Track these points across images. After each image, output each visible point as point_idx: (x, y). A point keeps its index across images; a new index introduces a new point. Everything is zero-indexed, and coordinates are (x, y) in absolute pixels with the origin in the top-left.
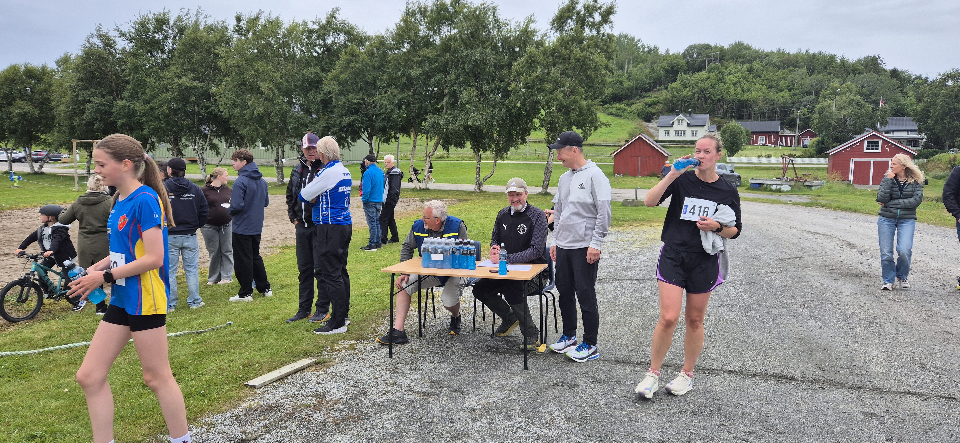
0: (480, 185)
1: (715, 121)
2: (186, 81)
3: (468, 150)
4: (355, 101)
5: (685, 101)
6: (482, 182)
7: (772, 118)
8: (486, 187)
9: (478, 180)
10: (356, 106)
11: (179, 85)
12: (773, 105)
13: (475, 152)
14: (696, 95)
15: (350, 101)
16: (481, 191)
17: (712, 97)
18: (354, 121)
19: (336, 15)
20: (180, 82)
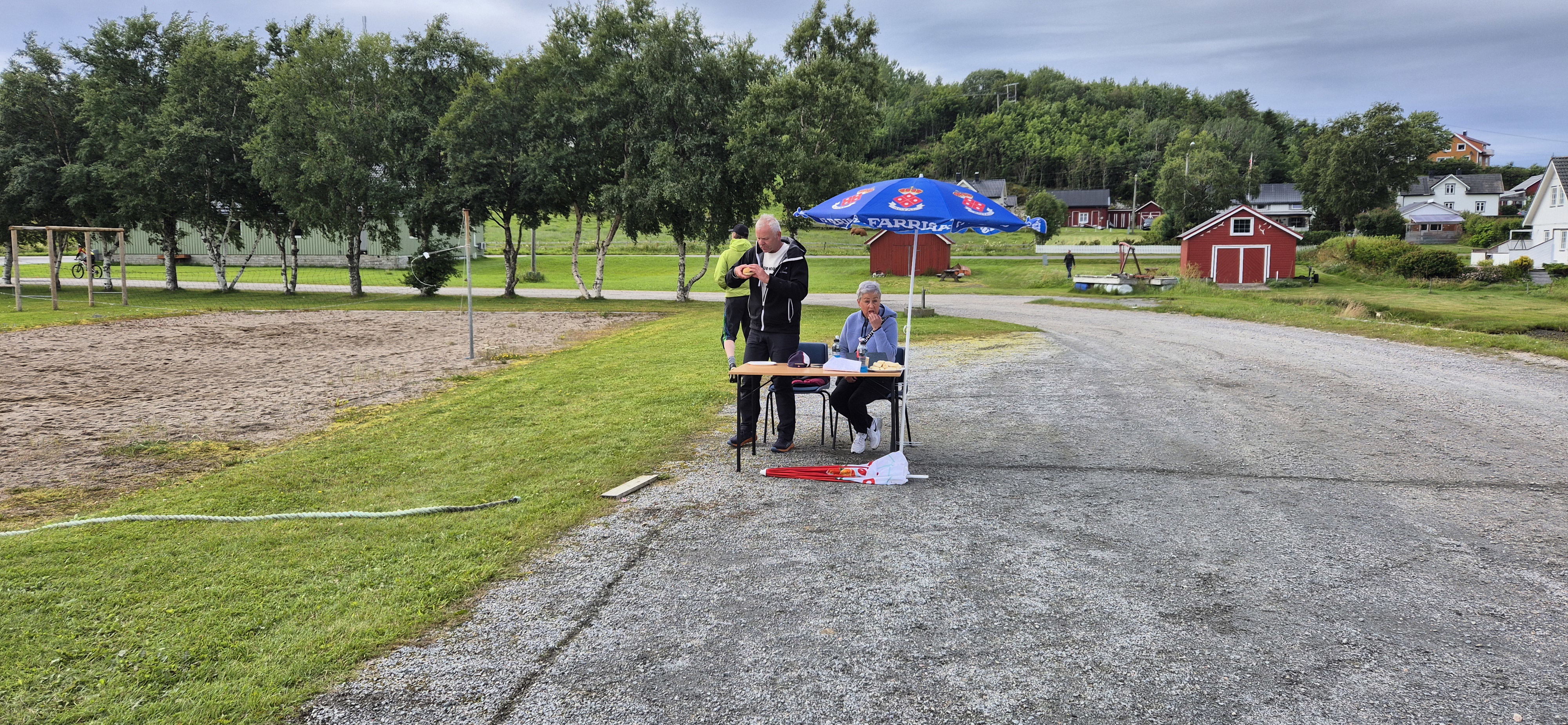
0: (685, 290)
1: (1014, 190)
2: (191, 128)
3: (665, 237)
4: (485, 162)
5: (969, 159)
6: (687, 286)
7: (1097, 186)
8: (692, 295)
9: (682, 283)
10: (485, 169)
11: (181, 136)
12: (1097, 165)
13: (676, 240)
14: (984, 151)
15: (476, 162)
16: (687, 300)
17: (1008, 152)
18: (483, 192)
19: (443, 26)
20: (181, 130)
